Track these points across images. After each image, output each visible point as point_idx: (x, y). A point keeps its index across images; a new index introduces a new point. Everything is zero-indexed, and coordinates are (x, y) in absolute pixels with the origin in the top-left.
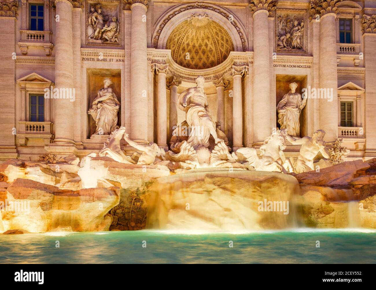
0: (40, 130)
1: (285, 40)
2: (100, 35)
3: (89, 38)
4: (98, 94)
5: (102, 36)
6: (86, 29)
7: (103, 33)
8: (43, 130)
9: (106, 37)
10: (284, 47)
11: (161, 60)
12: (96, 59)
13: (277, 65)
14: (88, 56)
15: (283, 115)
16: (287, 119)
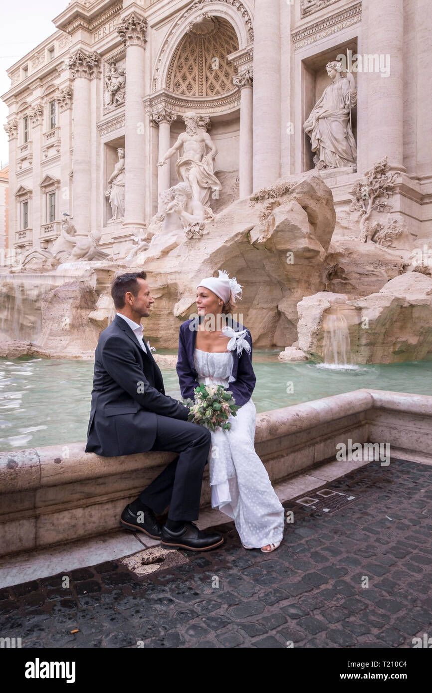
3: (106, 106)
11: (159, 106)
12: (110, 130)
13: (303, 43)
14: (104, 129)
15: (311, 131)
16: (318, 137)
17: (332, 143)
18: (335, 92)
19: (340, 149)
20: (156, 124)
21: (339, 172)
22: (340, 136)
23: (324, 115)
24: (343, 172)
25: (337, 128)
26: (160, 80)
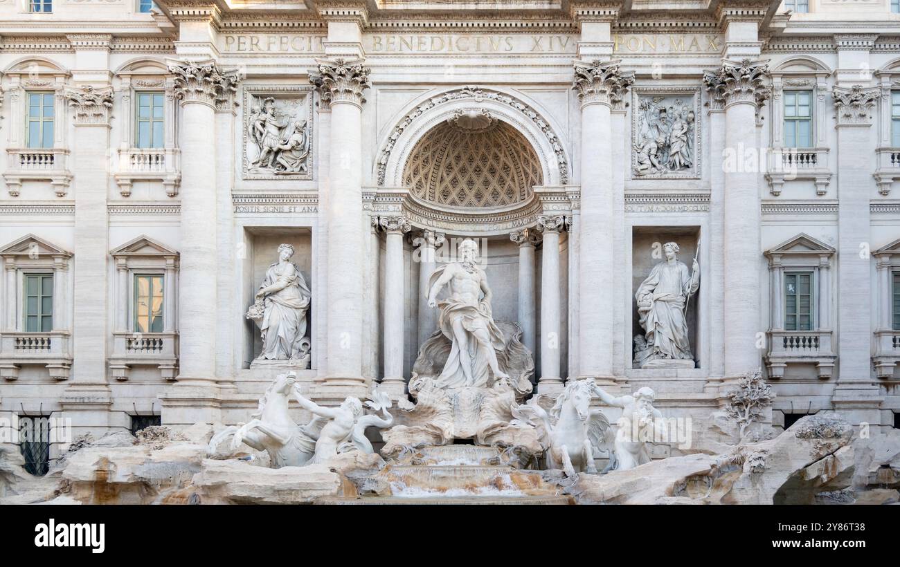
0: (154, 348)
1: (653, 152)
2: (272, 157)
3: (250, 166)
4: (267, 275)
5: (275, 159)
6: (244, 145)
7: (277, 153)
8: (161, 348)
9: (283, 162)
10: (654, 166)
11: (391, 207)
12: (261, 208)
13: (635, 207)
14: (245, 203)
15: (646, 312)
16: (656, 320)
17: (672, 330)
18: (675, 277)
19: (678, 339)
20: (381, 232)
21: (682, 364)
22: (680, 325)
23: (665, 298)
24: (686, 365)
25: (678, 317)
26: (393, 169)
